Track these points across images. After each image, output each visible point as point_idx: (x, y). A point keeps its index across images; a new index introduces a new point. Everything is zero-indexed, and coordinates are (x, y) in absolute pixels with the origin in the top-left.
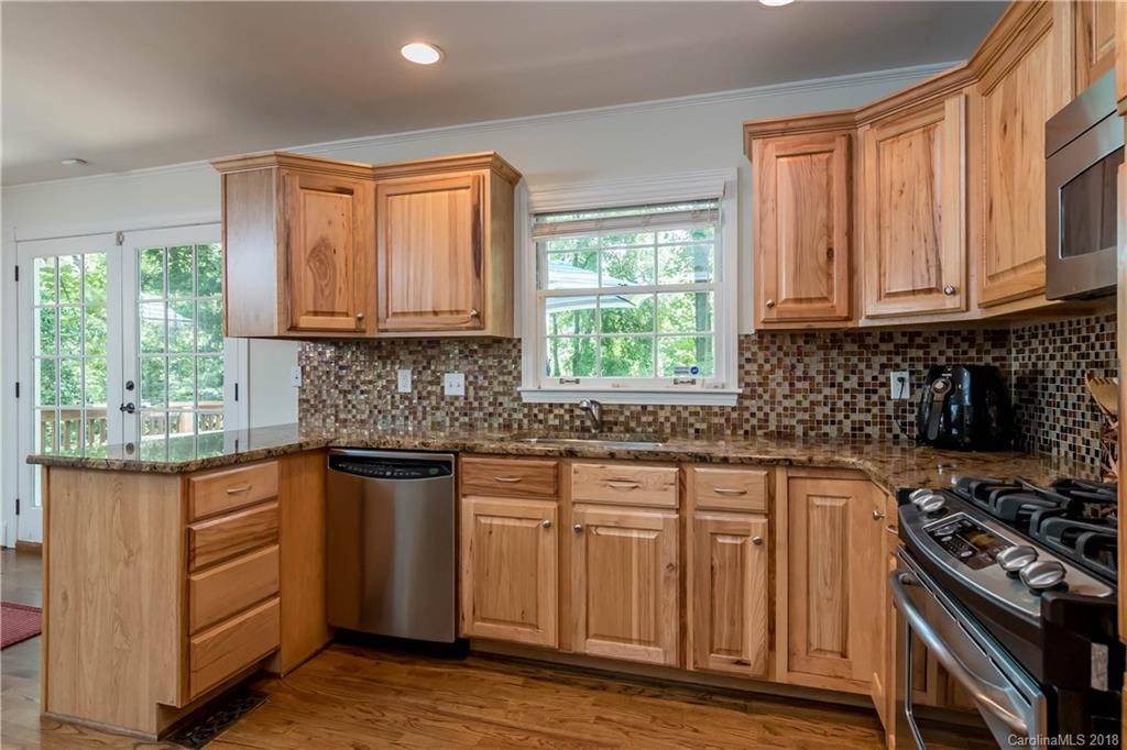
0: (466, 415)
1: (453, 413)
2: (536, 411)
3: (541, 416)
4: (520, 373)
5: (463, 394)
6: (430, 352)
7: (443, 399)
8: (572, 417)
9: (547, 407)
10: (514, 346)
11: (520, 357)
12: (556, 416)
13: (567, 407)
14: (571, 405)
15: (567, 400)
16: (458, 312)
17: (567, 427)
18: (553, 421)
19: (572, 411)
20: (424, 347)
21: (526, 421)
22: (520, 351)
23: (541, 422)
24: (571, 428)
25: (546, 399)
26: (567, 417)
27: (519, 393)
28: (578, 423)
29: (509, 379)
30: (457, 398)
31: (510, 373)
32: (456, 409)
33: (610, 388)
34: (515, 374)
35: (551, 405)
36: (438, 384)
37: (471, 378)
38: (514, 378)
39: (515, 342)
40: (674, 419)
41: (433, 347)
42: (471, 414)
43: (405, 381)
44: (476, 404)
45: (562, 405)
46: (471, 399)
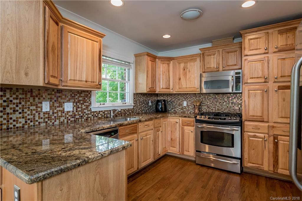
0: (73, 117)
1: (68, 118)
2: (95, 113)
3: (97, 115)
4: (91, 102)
5: (72, 110)
6: (58, 95)
7: (64, 112)
8: (104, 114)
9: (98, 112)
10: (89, 93)
11: (91, 97)
12: (100, 115)
13: (103, 111)
14: (104, 111)
15: (103, 109)
16: (94, 82)
17: (103, 117)
18: (100, 116)
19: (104, 113)
20: (55, 93)
21: (92, 117)
22: (91, 95)
23: (97, 117)
24: (104, 117)
25: (98, 110)
26: (103, 114)
27: (91, 109)
28: (106, 116)
29: (87, 104)
30: (69, 112)
31: (88, 102)
32: (69, 116)
33: (111, 106)
34: (89, 102)
35: (99, 111)
36: (62, 107)
37: (75, 104)
38: (89, 104)
39: (89, 92)
40: (124, 112)
41: (59, 93)
42: (75, 117)
43: (46, 107)
44: (77, 113)
45: (102, 111)
46: (75, 112)
